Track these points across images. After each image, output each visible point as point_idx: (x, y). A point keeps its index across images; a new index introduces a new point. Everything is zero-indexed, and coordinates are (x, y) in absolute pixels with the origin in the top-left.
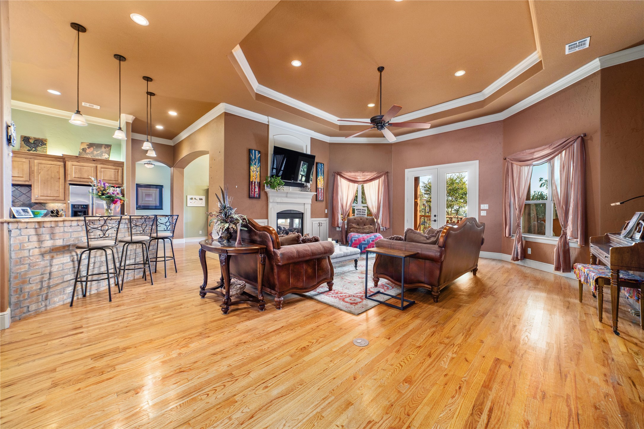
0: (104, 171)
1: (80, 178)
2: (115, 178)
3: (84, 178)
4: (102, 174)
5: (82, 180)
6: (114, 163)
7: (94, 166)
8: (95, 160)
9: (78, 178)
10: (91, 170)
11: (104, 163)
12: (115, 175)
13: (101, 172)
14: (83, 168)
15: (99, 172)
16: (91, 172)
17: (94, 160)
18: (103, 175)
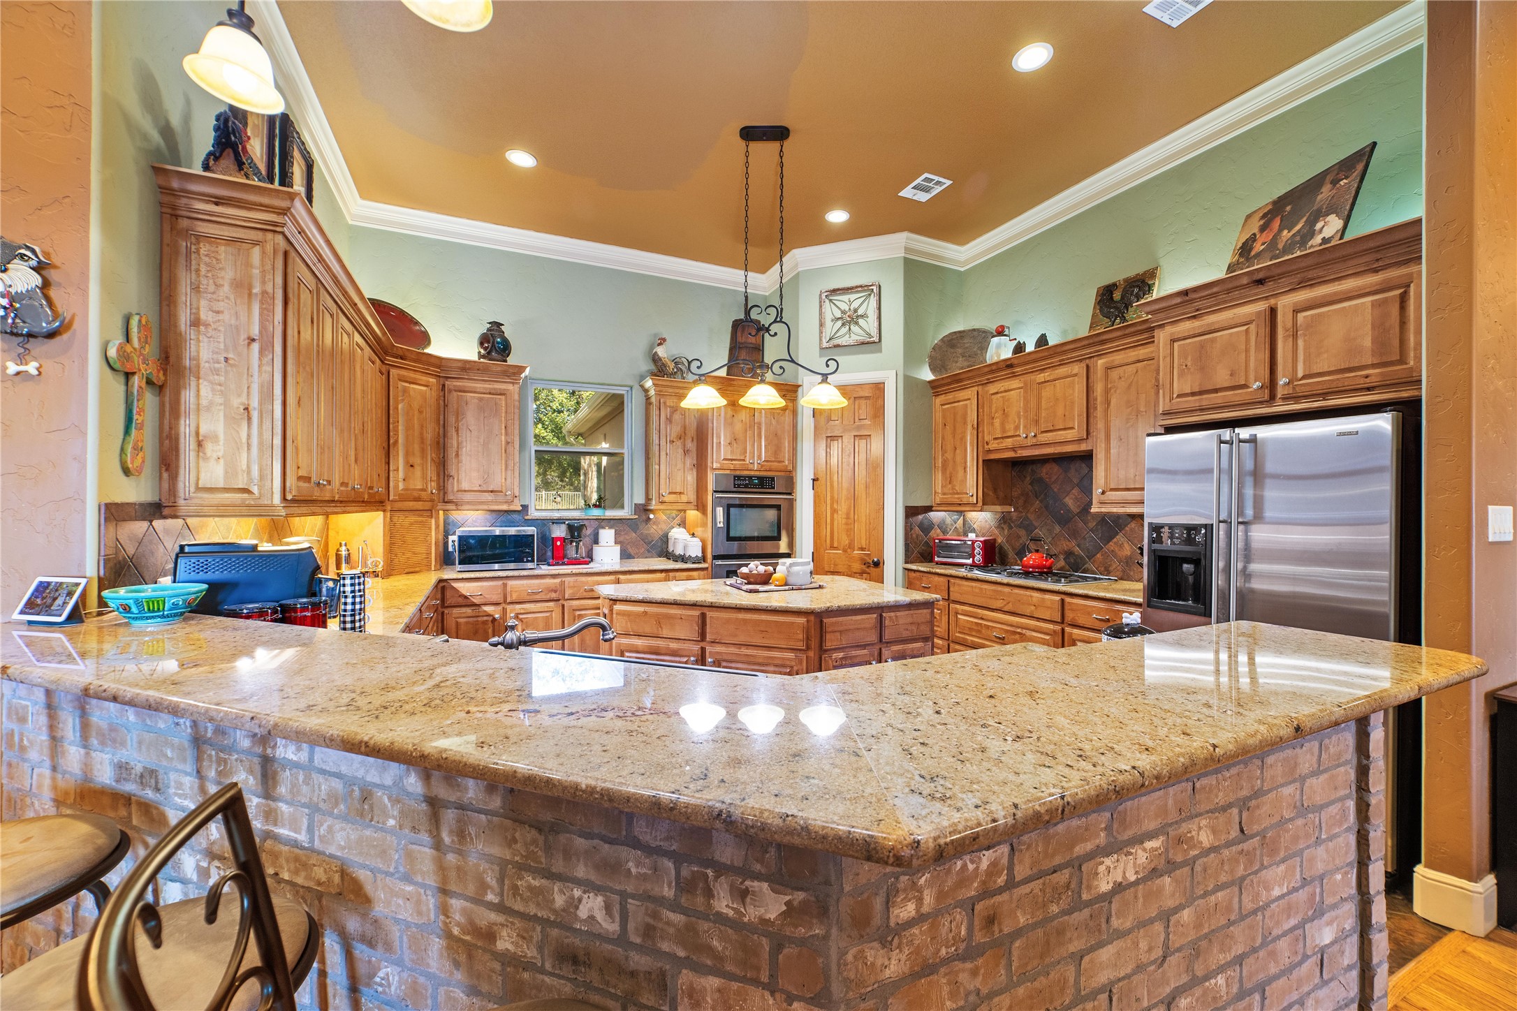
0: (1309, 325)
1: (1201, 393)
2: (1380, 343)
3: (1216, 391)
4: (1300, 343)
5: (1207, 400)
6: (1377, 249)
7: (1259, 313)
8: (1261, 275)
9: (1193, 394)
10: (1247, 341)
11: (1310, 274)
12: (1379, 327)
13: (1295, 336)
14: (1213, 340)
15: (1286, 338)
16: (1247, 351)
17: (1260, 282)
18: (1306, 349)
